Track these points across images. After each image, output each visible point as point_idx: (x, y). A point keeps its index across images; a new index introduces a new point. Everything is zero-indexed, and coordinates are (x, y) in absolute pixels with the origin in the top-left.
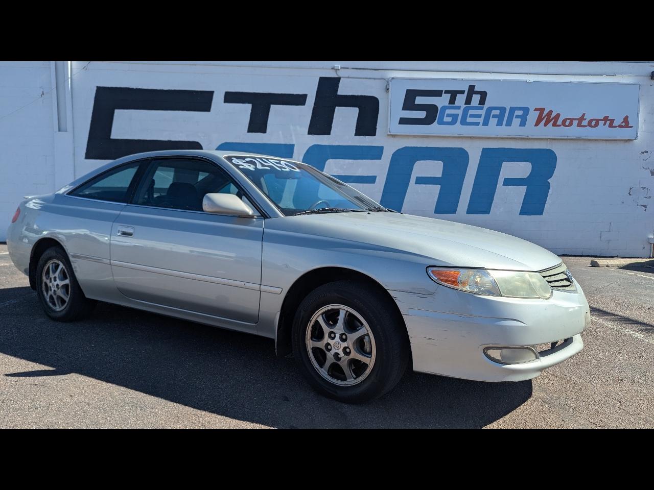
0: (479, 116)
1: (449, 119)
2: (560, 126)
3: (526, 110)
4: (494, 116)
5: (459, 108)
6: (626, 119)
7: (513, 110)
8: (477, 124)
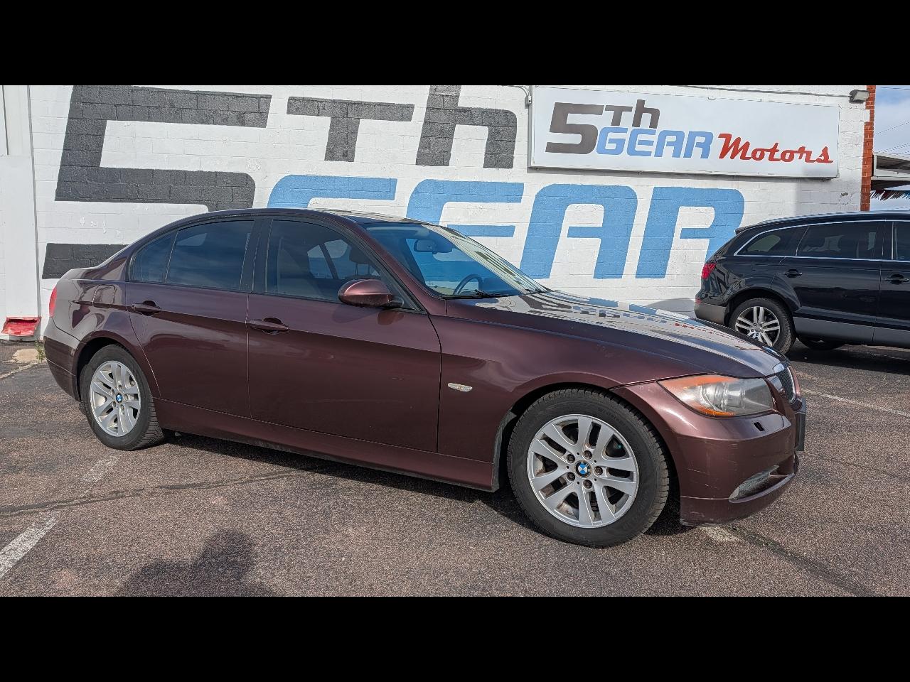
0: (650, 143)
1: (612, 146)
2: (749, 158)
3: (709, 137)
4: (670, 144)
5: (625, 130)
6: (825, 151)
7: (693, 135)
8: (649, 154)
